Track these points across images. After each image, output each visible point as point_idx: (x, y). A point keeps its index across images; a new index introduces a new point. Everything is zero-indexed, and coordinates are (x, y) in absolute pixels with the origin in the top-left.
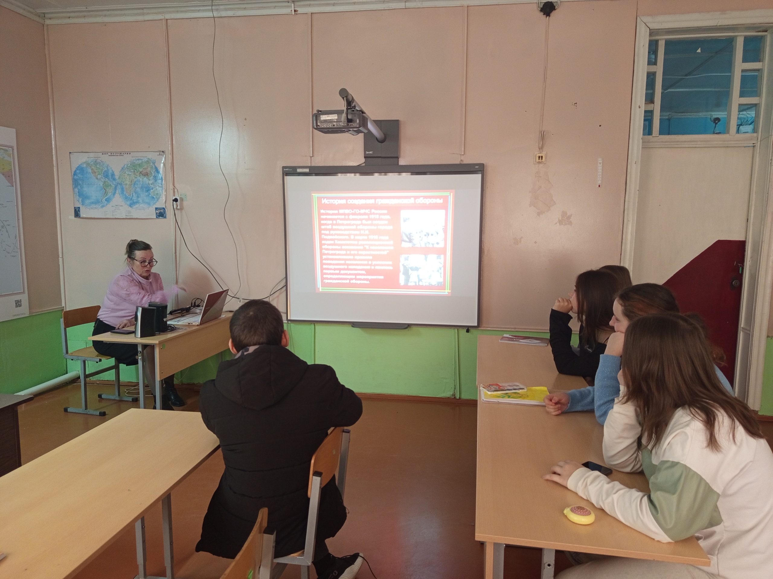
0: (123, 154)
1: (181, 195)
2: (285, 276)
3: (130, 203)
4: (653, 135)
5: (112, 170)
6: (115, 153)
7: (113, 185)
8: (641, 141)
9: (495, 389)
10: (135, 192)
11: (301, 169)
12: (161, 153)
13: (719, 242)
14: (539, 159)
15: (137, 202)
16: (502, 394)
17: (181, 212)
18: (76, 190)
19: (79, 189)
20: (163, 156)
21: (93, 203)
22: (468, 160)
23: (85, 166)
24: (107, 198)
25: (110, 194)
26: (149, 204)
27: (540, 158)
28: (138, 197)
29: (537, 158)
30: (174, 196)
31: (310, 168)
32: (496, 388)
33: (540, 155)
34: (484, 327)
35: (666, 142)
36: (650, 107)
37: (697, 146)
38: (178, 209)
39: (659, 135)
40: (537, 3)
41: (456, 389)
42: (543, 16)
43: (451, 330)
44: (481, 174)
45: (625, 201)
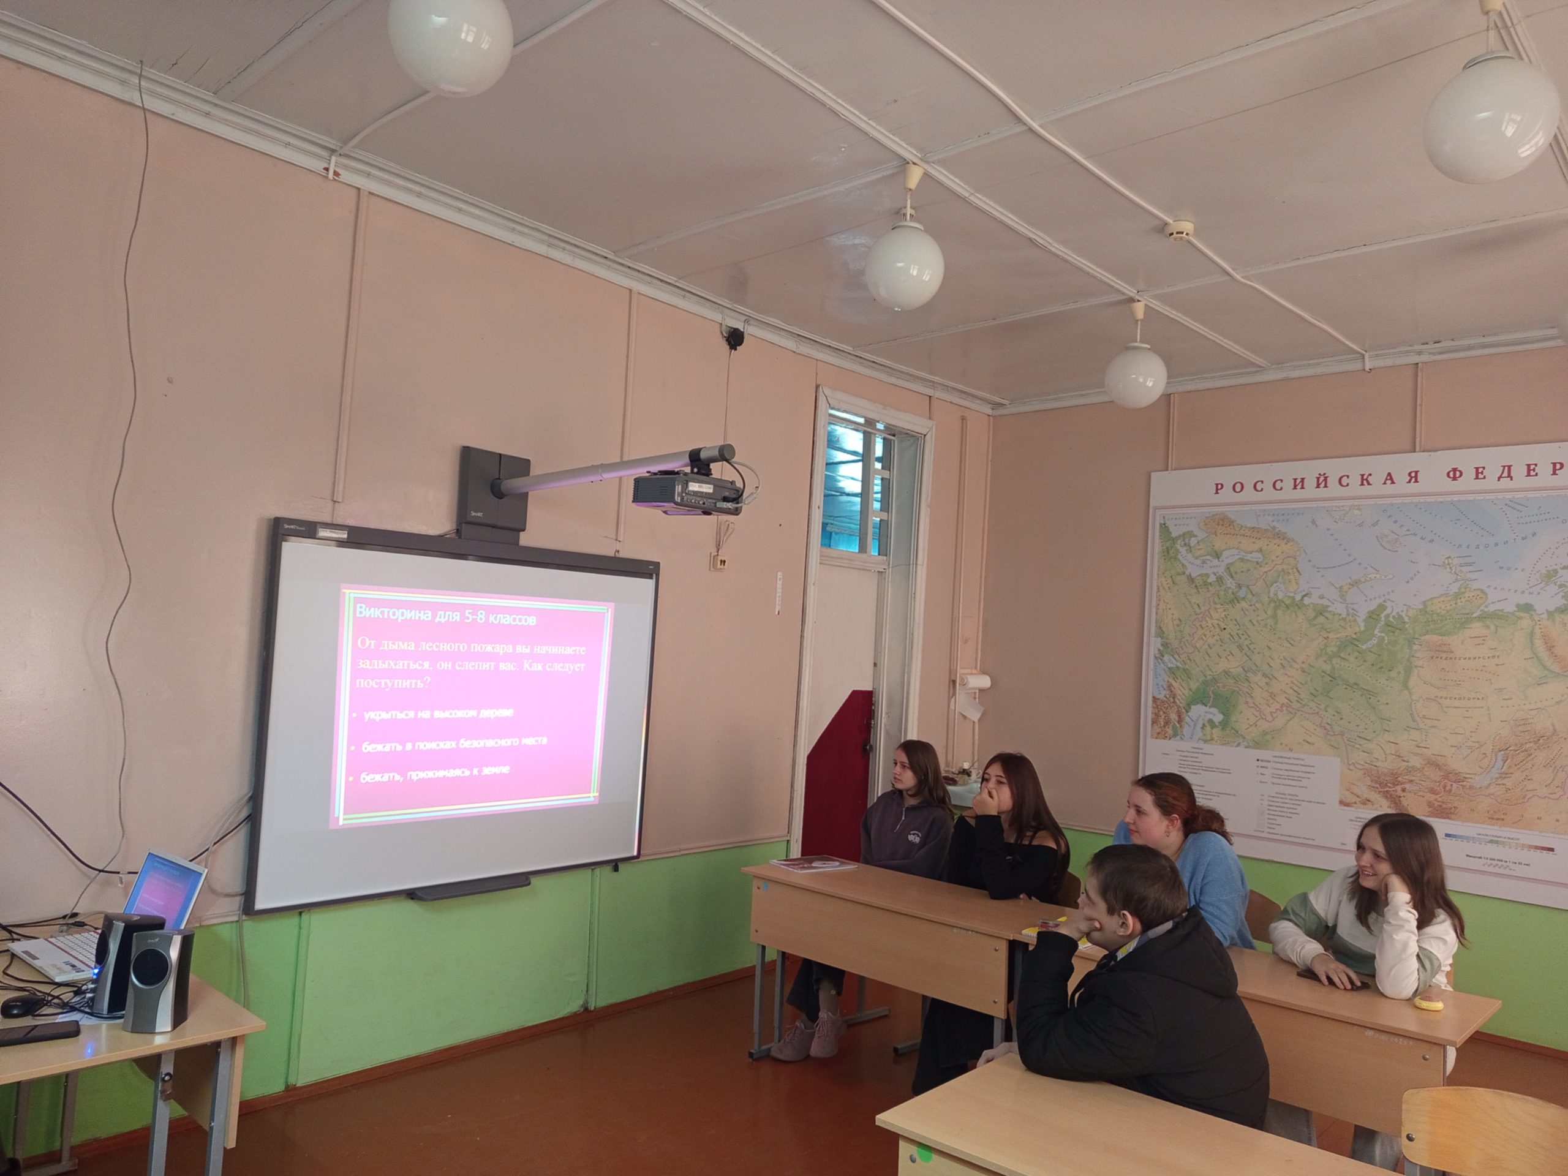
8: (818, 554)
11: (328, 530)
13: (853, 693)
14: (721, 565)
22: (629, 551)
27: (723, 563)
31: (352, 530)
33: (723, 558)
40: (721, 324)
41: (590, 992)
42: (728, 347)
43: (588, 873)
44: (652, 578)
45: (802, 636)
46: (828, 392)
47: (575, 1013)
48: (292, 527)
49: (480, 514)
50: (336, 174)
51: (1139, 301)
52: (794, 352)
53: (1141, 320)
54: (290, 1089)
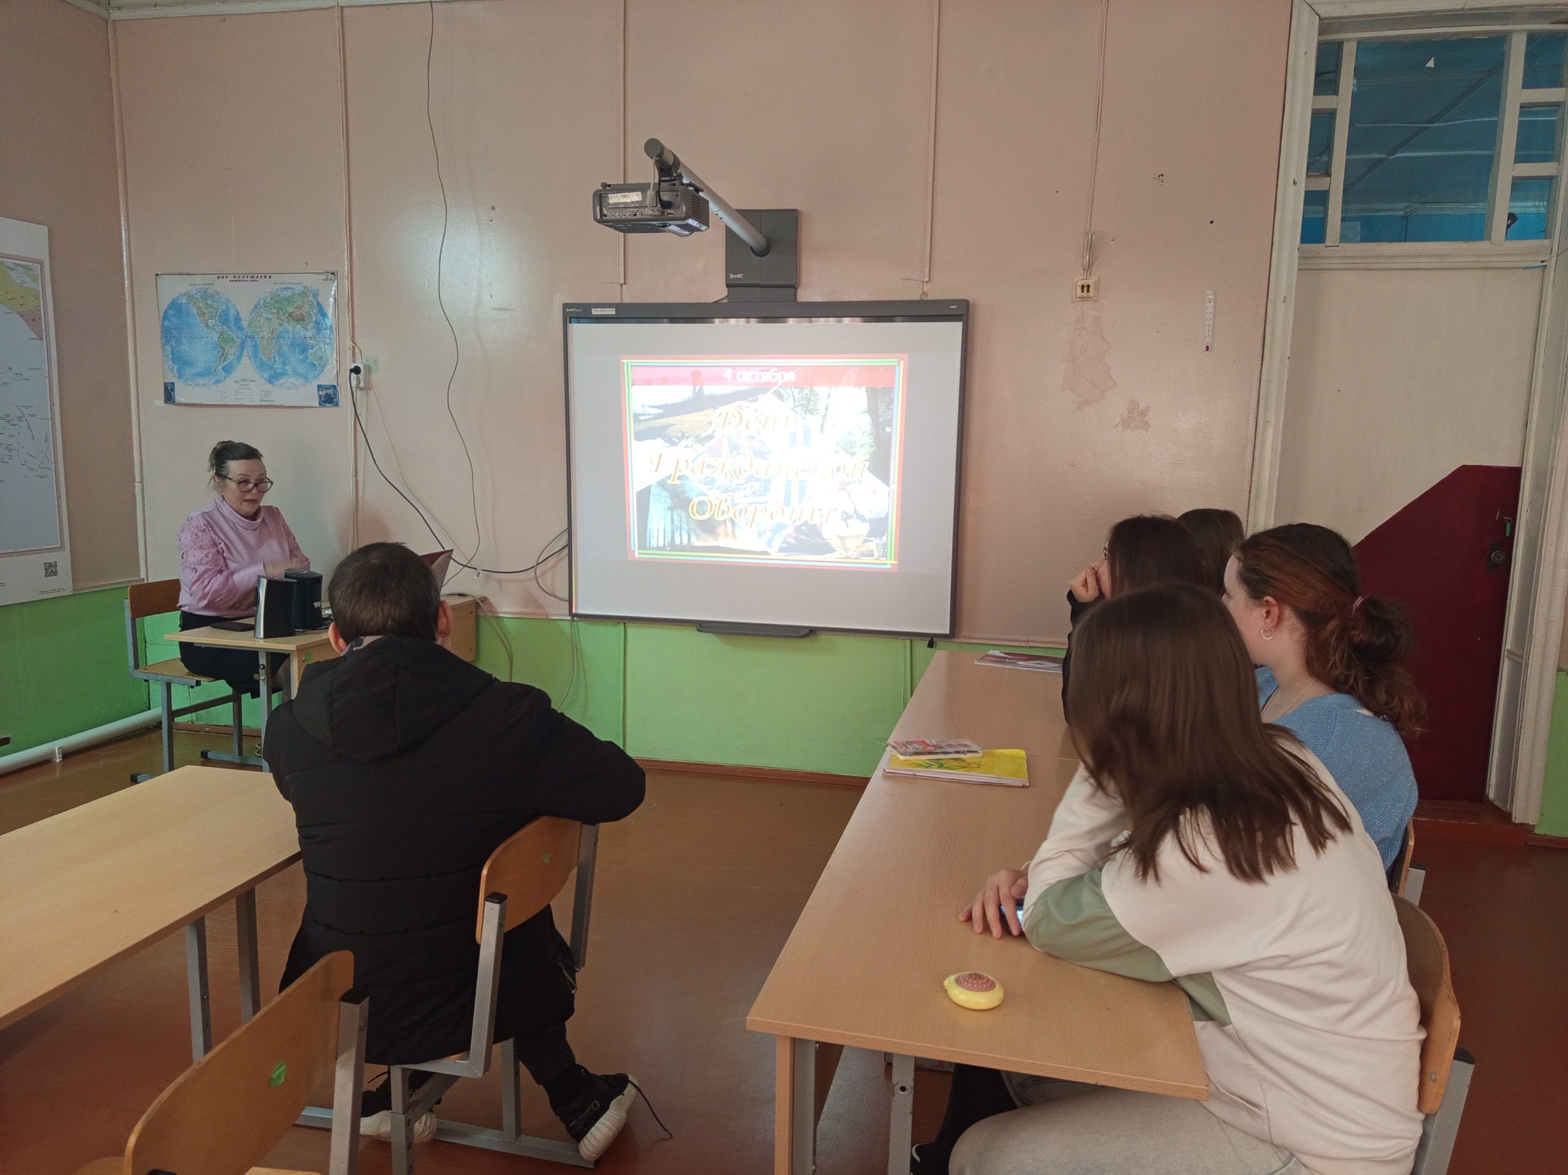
0: (257, 277)
1: (367, 361)
2: (566, 526)
3: (270, 375)
4: (1327, 244)
5: (236, 311)
6: (241, 276)
7: (236, 339)
8: (1297, 254)
9: (915, 751)
10: (279, 355)
11: (600, 309)
12: (330, 276)
13: (1464, 468)
14: (1082, 292)
15: (283, 374)
16: (929, 760)
17: (367, 394)
18: (168, 348)
19: (172, 348)
20: (334, 282)
21: (199, 374)
22: (935, 293)
23: (184, 301)
24: (226, 366)
25: (233, 356)
26: (306, 378)
27: (1085, 289)
28: (284, 363)
29: (1079, 290)
30: (354, 362)
31: (618, 306)
32: (917, 749)
33: (1085, 283)
34: (965, 637)
35: (1354, 257)
36: (1320, 184)
37: (1420, 266)
38: (361, 389)
39: (1340, 242)
43: (900, 644)
44: (962, 320)
45: (1260, 380)
48: (572, 310)
49: (738, 276)
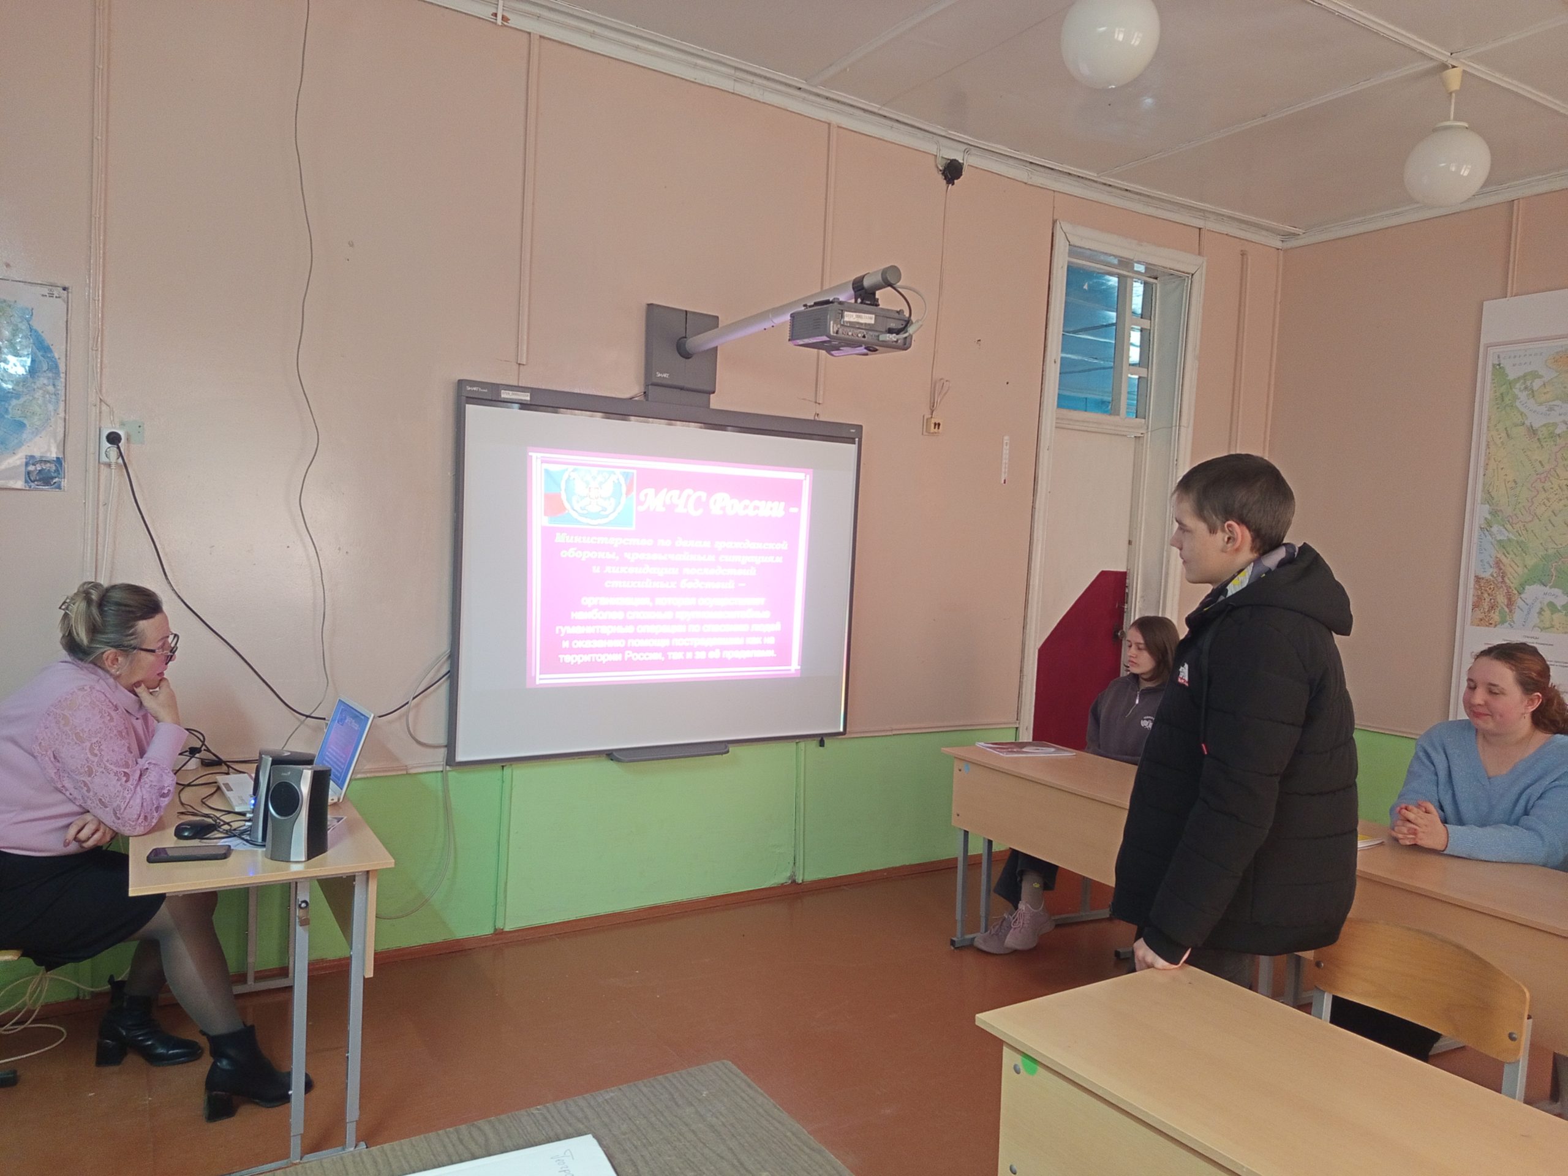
1: (125, 425)
2: (448, 652)
8: (1055, 415)
11: (511, 392)
12: (59, 292)
13: (1102, 574)
14: (935, 428)
22: (830, 415)
27: (937, 426)
31: (533, 391)
33: (937, 421)
38: (115, 466)
40: (936, 156)
41: (797, 864)
42: (945, 181)
43: (791, 746)
44: (855, 443)
45: (1033, 507)
46: (1067, 227)
47: (782, 884)
48: (475, 389)
49: (665, 375)
50: (504, 18)
51: (1454, 67)
52: (1026, 183)
53: (1456, 92)
54: (499, 933)
